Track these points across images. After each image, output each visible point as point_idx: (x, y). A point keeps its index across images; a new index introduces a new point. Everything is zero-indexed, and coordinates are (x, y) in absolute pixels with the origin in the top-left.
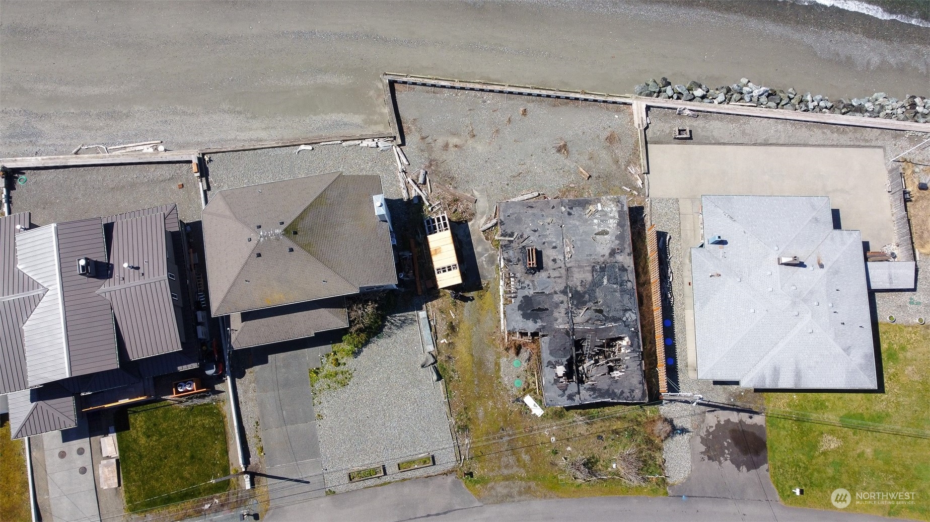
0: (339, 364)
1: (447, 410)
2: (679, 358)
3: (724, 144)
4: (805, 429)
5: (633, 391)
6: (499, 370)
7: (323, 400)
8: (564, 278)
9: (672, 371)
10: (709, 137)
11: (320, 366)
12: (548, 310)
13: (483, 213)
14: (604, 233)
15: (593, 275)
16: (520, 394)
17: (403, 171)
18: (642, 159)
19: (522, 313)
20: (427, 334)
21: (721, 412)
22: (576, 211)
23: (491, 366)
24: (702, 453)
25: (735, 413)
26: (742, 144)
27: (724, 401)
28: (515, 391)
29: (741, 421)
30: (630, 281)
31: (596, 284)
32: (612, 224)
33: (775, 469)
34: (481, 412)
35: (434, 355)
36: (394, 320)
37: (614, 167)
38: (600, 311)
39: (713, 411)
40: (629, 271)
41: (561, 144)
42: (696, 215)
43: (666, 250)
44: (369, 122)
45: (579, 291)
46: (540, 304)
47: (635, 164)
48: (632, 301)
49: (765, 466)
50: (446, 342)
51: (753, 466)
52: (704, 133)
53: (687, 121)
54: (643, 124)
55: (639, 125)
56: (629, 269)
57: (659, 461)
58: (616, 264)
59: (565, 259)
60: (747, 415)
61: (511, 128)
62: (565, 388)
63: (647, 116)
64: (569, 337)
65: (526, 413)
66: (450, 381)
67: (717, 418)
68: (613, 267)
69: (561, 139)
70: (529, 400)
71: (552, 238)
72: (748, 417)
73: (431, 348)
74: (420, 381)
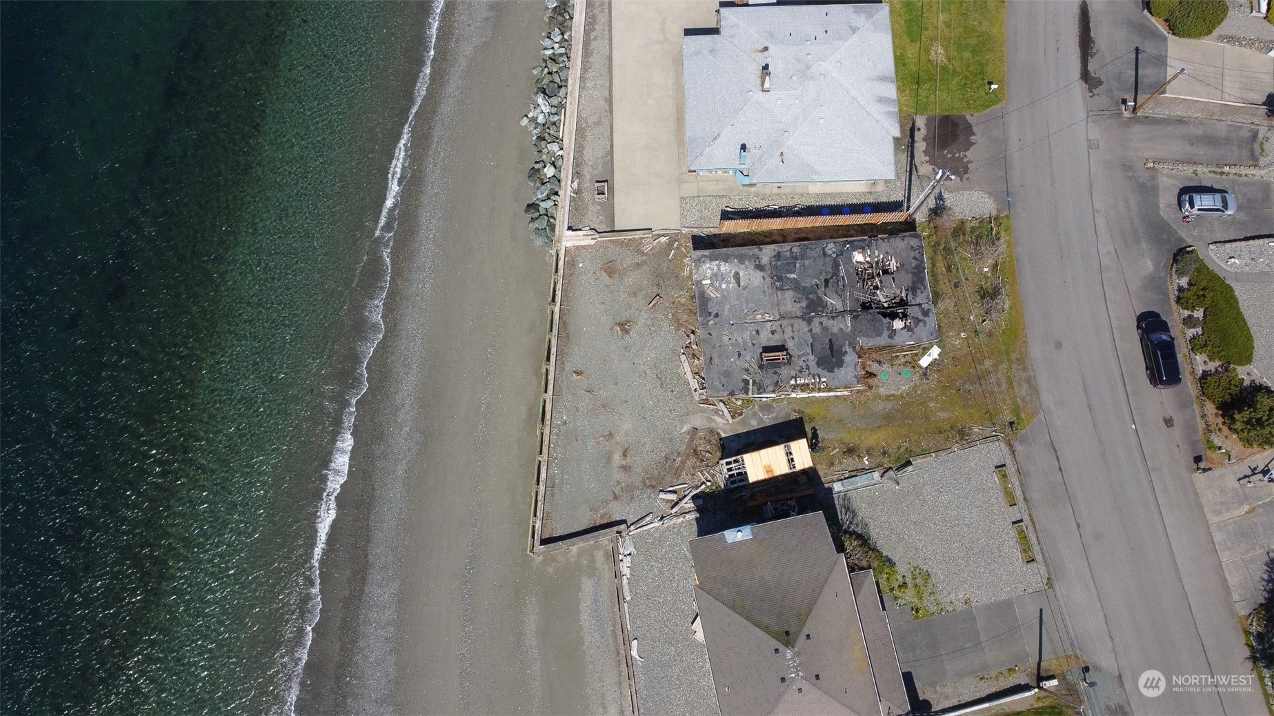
0: (904, 583)
1: (943, 453)
2: (863, 201)
3: (612, 146)
4: (926, 77)
5: (912, 247)
6: (893, 395)
7: (948, 600)
8: (792, 321)
9: (878, 208)
10: (604, 162)
11: (910, 606)
12: (830, 339)
13: (710, 420)
14: (737, 276)
15: (787, 289)
16: (918, 371)
17: (661, 519)
18: (635, 237)
19: (836, 368)
20: (861, 481)
21: (916, 160)
22: (713, 308)
23: (889, 405)
24: (961, 180)
25: (915, 145)
26: (612, 127)
27: (905, 156)
28: (916, 378)
29: (924, 140)
30: (791, 249)
31: (796, 285)
32: (725, 267)
33: (970, 108)
34: (942, 415)
35: (883, 470)
36: (847, 520)
37: (645, 268)
38: (827, 282)
39: (916, 167)
40: (780, 250)
41: (618, 329)
42: (699, 179)
43: (743, 212)
44: (592, 570)
45: (806, 304)
46: (824, 349)
47: (640, 244)
48: (813, 247)
49: (968, 117)
50: (866, 458)
51: (969, 130)
52: (600, 167)
53: (585, 186)
54: (592, 235)
55: (592, 239)
56: (777, 249)
57: (975, 224)
58: (773, 263)
59: (771, 321)
60: (917, 133)
61: (600, 390)
62: (916, 320)
63: (580, 230)
64: (859, 315)
65: (938, 364)
66: (911, 451)
67: (923, 163)
68: (776, 267)
69: (612, 329)
70: (925, 362)
71: (747, 335)
72: (919, 133)
73: (876, 475)
74: (914, 486)
